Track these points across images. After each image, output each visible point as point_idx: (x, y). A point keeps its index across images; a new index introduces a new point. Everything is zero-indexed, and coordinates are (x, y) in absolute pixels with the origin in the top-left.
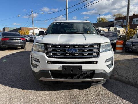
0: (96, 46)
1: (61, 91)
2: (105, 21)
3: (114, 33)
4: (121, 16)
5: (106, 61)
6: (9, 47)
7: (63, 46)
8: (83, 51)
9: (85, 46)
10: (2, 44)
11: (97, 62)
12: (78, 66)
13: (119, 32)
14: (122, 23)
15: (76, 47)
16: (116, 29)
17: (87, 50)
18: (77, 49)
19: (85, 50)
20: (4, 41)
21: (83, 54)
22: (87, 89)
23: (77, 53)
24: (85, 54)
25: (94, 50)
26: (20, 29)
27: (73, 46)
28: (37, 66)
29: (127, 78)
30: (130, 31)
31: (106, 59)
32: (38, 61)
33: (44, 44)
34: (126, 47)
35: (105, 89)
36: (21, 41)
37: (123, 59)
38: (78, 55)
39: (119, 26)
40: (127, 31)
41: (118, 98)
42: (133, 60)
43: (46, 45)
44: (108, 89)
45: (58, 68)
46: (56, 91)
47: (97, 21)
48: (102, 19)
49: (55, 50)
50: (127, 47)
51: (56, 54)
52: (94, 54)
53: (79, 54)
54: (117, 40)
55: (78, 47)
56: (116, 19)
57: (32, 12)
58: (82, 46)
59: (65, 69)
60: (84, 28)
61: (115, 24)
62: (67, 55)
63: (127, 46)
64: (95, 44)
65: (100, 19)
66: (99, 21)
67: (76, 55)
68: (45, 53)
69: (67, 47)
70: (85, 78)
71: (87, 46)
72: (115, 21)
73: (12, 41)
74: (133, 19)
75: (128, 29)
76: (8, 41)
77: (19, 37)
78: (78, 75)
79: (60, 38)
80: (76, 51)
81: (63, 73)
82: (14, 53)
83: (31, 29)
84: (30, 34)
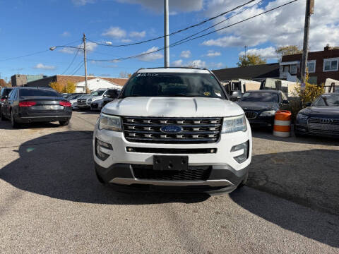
0: (215, 122)
1: (151, 205)
2: (257, 63)
3: (274, 93)
4: (295, 53)
5: (234, 149)
6: (35, 121)
7: (156, 120)
8: (191, 129)
9: (196, 122)
10: (20, 115)
11: (215, 150)
12: (182, 157)
13: (285, 90)
14: (298, 70)
15: (179, 122)
16: (278, 84)
17: (198, 129)
18: (180, 126)
19: (195, 129)
20: (23, 109)
21: (190, 136)
22: (200, 203)
23: (181, 134)
24: (194, 136)
25: (211, 129)
26: (54, 79)
27: (173, 121)
28: (107, 156)
29: (284, 186)
30: (310, 88)
31: (232, 146)
32: (110, 147)
33: (121, 116)
34: (295, 126)
35: (234, 203)
36: (62, 108)
37: (286, 151)
38: (181, 137)
39: (292, 75)
40: (303, 88)
41: (256, 217)
42: (307, 153)
43: (124, 119)
44: (239, 204)
45: (146, 160)
46: (140, 206)
47: (238, 63)
48: (250, 58)
49: (141, 128)
50: (298, 126)
51: (142, 135)
52: (210, 136)
53: (185, 135)
54: (278, 110)
55: (182, 122)
56: (285, 59)
57: (84, 41)
58: (190, 121)
59: (158, 161)
60: (203, 83)
61: (281, 70)
62: (162, 136)
63: (298, 122)
64: (214, 119)
65: (247, 59)
66: (243, 63)
67: (178, 136)
68: (122, 133)
69: (162, 122)
70: (194, 179)
71: (199, 122)
72: (281, 64)
73: (40, 108)
74: (325, 60)
75: (305, 85)
76: (33, 108)
77: (56, 100)
78: (182, 172)
79: (150, 106)
80: (179, 129)
81: (154, 169)
82: (47, 134)
83: (80, 80)
84: (78, 92)
